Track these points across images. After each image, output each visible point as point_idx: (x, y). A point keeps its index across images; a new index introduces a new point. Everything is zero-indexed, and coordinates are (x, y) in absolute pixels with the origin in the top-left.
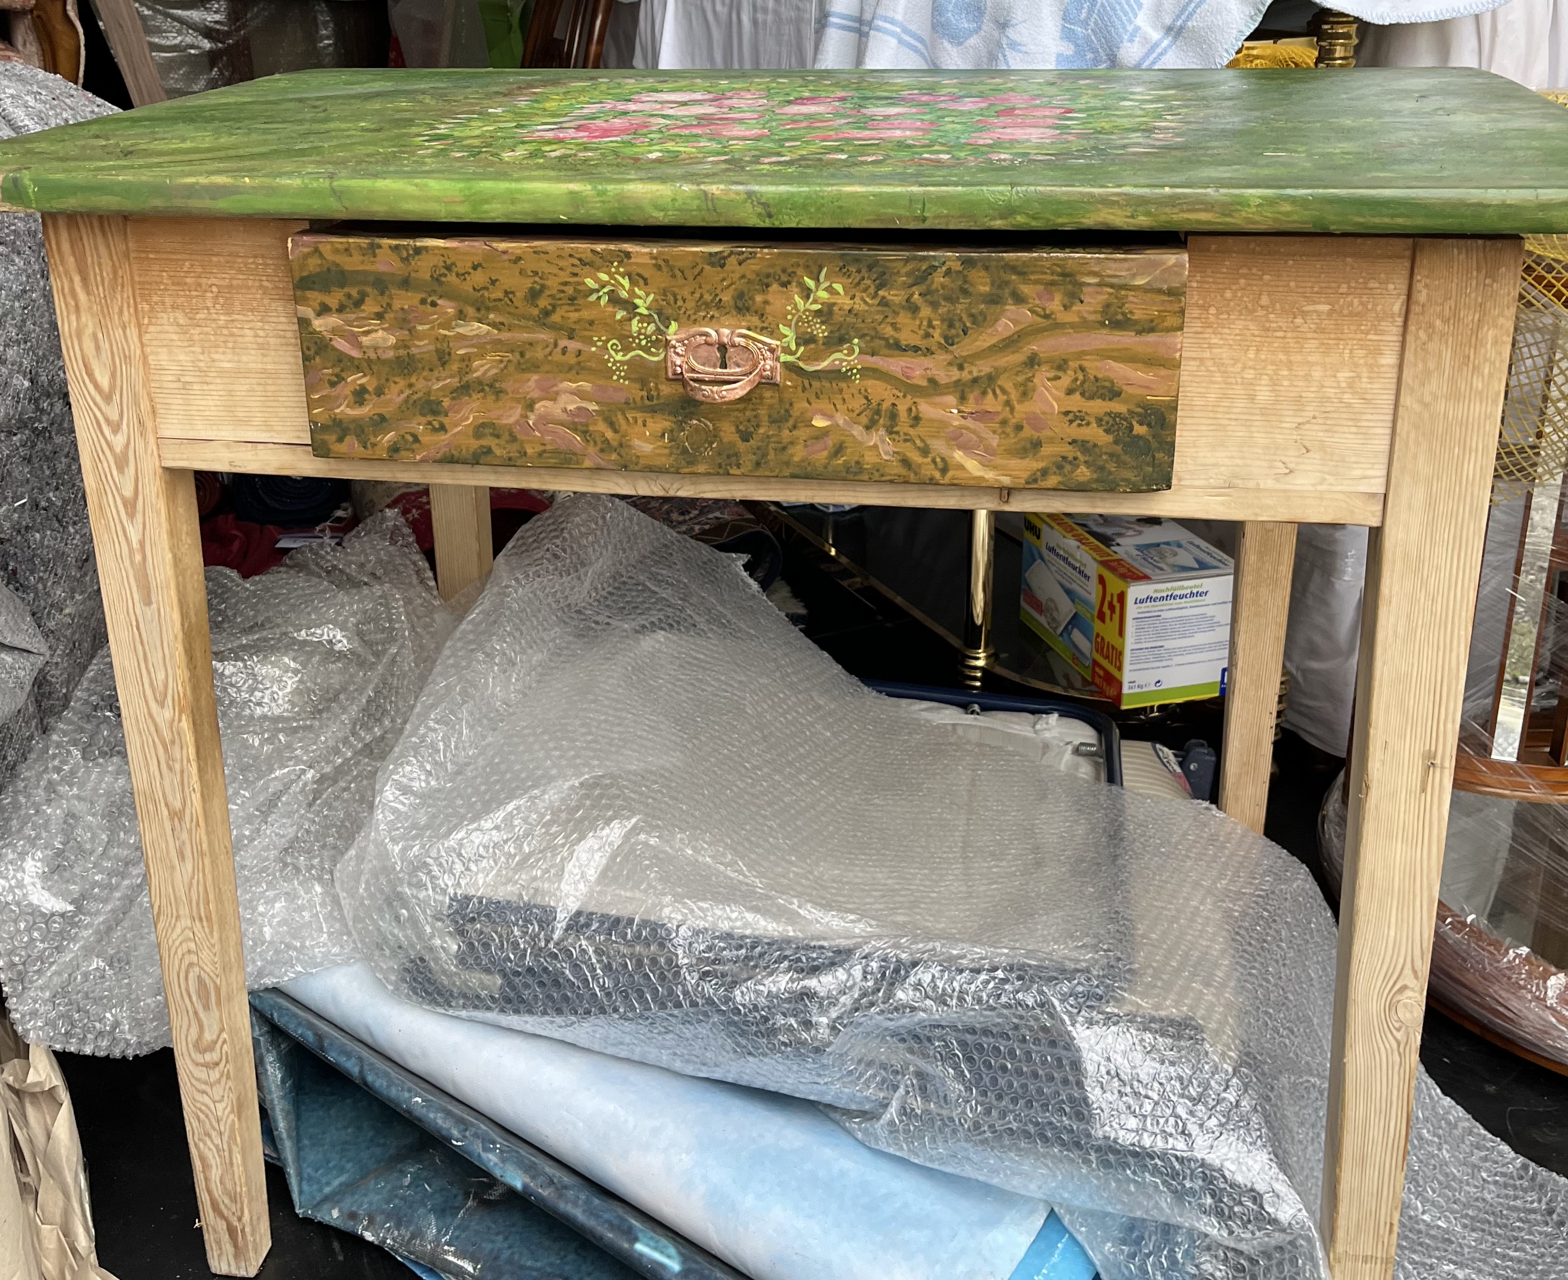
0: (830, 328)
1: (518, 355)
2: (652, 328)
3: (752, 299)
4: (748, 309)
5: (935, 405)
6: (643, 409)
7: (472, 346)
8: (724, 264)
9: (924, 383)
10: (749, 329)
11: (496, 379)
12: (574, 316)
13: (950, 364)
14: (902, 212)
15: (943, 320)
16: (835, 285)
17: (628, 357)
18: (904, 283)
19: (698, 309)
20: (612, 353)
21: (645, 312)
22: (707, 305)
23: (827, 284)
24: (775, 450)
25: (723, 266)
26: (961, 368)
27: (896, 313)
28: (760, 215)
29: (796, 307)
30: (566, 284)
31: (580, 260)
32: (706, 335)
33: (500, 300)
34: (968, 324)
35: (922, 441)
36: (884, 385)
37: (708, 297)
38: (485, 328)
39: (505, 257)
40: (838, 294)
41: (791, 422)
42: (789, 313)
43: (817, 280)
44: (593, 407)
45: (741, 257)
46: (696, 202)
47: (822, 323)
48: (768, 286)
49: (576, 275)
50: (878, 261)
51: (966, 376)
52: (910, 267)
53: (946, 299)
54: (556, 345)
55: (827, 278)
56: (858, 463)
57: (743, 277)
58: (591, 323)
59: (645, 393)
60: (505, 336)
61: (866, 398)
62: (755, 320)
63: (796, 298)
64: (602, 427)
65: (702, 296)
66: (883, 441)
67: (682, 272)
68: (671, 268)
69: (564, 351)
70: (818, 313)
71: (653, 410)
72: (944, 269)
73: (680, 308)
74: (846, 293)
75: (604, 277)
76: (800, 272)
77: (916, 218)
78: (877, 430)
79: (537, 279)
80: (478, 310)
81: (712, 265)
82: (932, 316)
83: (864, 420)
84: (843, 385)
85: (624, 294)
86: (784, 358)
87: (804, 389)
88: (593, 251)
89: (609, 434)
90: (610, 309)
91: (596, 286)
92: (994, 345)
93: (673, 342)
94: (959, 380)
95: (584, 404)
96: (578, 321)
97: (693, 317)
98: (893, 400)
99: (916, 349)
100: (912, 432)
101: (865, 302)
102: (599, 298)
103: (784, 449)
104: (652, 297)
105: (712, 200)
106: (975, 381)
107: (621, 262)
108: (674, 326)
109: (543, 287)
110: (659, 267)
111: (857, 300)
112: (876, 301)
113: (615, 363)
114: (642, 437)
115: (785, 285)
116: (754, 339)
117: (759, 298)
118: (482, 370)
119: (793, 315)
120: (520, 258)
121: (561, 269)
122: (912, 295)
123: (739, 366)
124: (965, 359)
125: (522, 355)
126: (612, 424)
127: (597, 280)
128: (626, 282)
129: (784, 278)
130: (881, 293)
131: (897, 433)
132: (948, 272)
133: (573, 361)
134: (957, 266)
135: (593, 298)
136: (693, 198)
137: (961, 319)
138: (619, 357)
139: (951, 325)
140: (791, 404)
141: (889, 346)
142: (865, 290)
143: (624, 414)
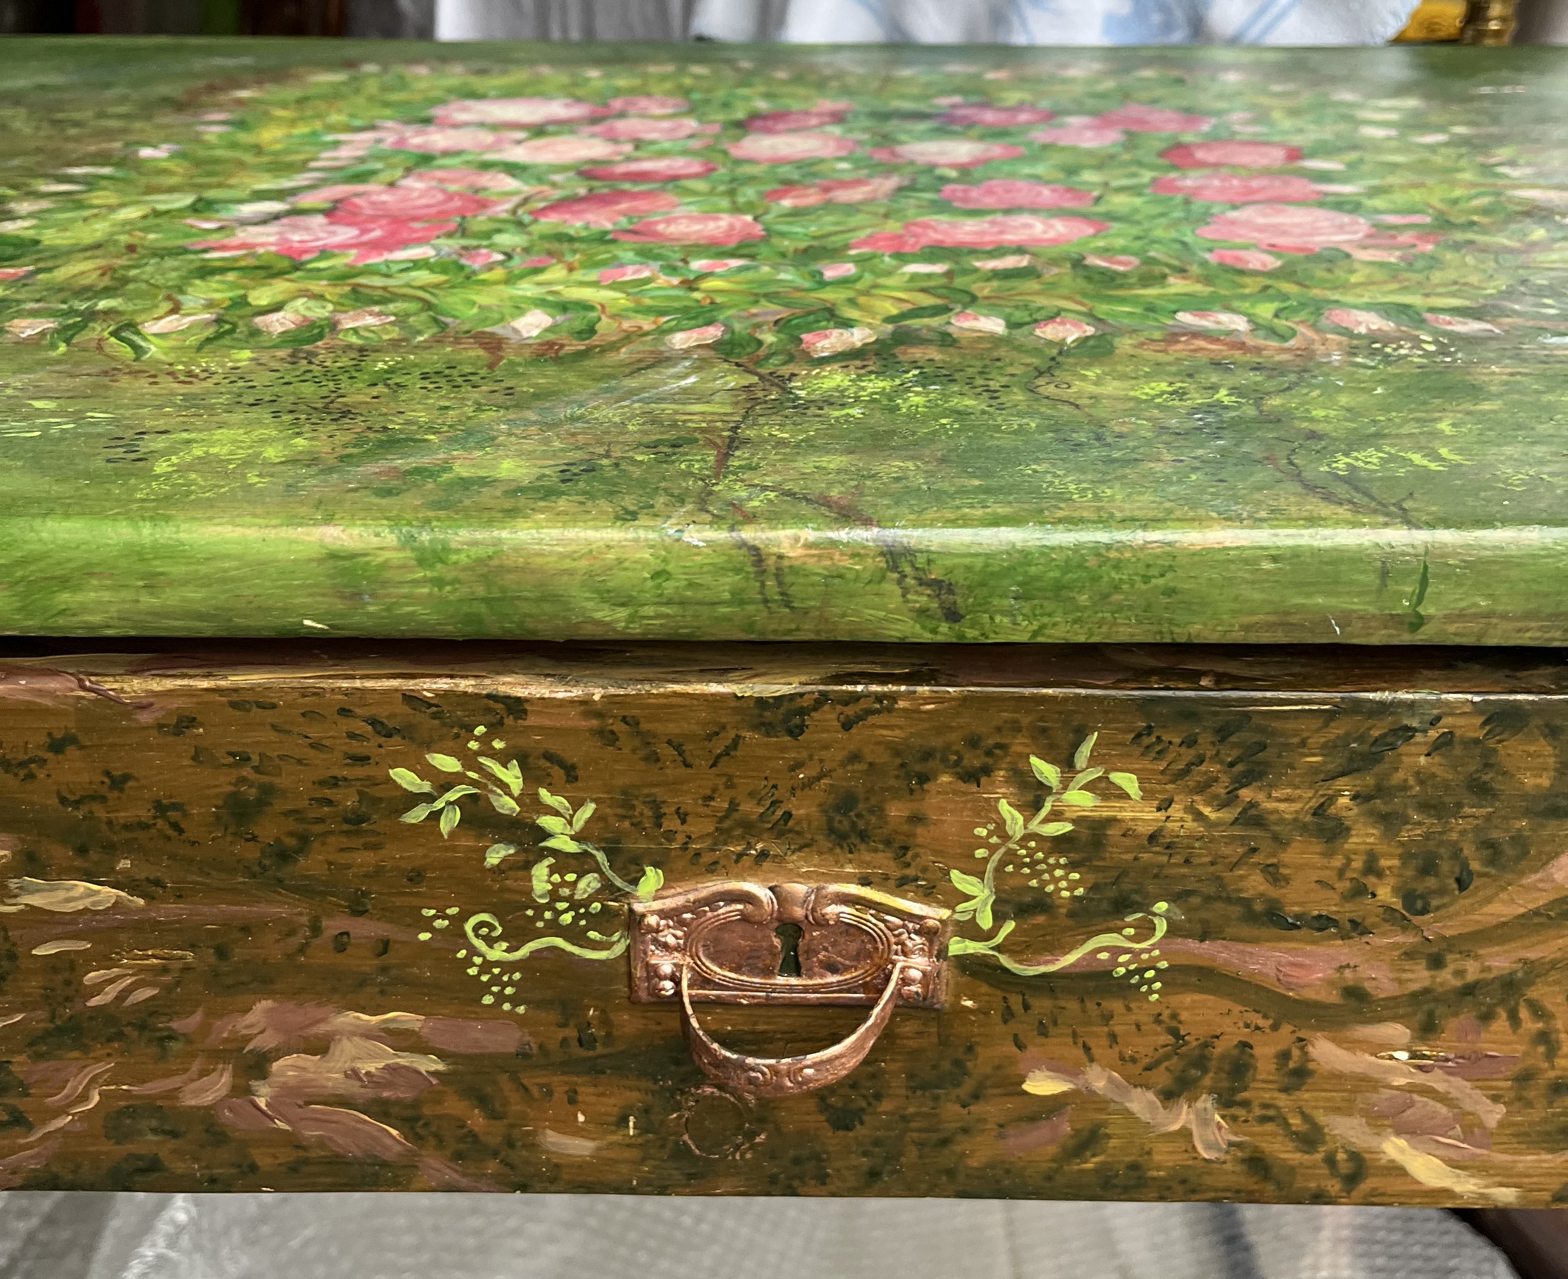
0: (1091, 878)
1: (210, 956)
2: (589, 884)
3: (879, 811)
4: (864, 836)
5: (1353, 1045)
6: (568, 1066)
7: (76, 936)
8: (801, 728)
9: (1334, 997)
10: (865, 881)
11: (151, 1009)
12: (365, 859)
13: (1410, 955)
14: (1356, 604)
15: (1406, 857)
16: (1117, 778)
17: (524, 952)
18: (1314, 770)
19: (723, 835)
20: (479, 944)
21: (572, 847)
22: (749, 829)
23: (1096, 773)
24: (921, 1145)
25: (796, 732)
26: (1436, 962)
27: (1280, 842)
28: (923, 612)
29: (1001, 829)
30: (334, 782)
31: (373, 722)
32: (747, 898)
33: (143, 826)
34: (1475, 866)
35: (1306, 1118)
36: (1226, 1004)
37: (750, 809)
38: (107, 894)
39: (145, 718)
40: (1126, 796)
41: (968, 1085)
42: (983, 843)
43: (1067, 765)
44: (429, 1064)
45: (850, 710)
46: (730, 580)
47: (1072, 866)
48: (924, 779)
49: (363, 759)
50: (1248, 716)
51: (1446, 978)
52: (1337, 730)
53: (1425, 806)
54: (316, 929)
55: (1094, 760)
56: (1134, 1167)
57: (855, 757)
58: (416, 876)
59: (571, 1033)
60: (167, 911)
61: (1174, 1032)
62: (883, 862)
63: (1004, 807)
64: (455, 1106)
65: (734, 806)
66: (1205, 1122)
67: (678, 748)
68: (647, 739)
69: (341, 943)
70: (1059, 844)
71: (594, 1069)
72: (1433, 734)
73: (670, 835)
74: (1147, 794)
75: (447, 763)
76: (1018, 744)
77: (1395, 620)
78: (1192, 1101)
79: (247, 772)
80: (82, 850)
81: (767, 728)
82: (1381, 848)
83: (1162, 1077)
84: (1116, 1005)
85: (507, 805)
86: (957, 946)
87: (1008, 1015)
88: (410, 698)
89: (477, 1120)
90: (467, 842)
91: (426, 787)
92: (1536, 913)
93: (652, 920)
94: (1426, 991)
95: (405, 1060)
96: (378, 872)
97: (706, 859)
98: (1244, 1034)
99: (1323, 923)
100: (1283, 1100)
101: (1199, 816)
102: (435, 816)
103: (945, 1142)
104: (588, 810)
105: (779, 574)
106: (1469, 990)
107: (495, 729)
108: (652, 878)
109: (268, 791)
110: (608, 737)
111: (1176, 811)
112: (1227, 815)
113: (487, 966)
114: (568, 1127)
115: (973, 776)
116: (880, 909)
117: (896, 811)
118: (111, 993)
119: (993, 849)
120: (192, 722)
121: (316, 746)
122: (1332, 799)
123: (834, 969)
124: (1451, 944)
125: (222, 953)
126: (482, 1101)
127: (427, 772)
128: (512, 776)
129: (974, 760)
130: (1246, 794)
131: (1246, 1104)
132: (1445, 742)
133: (369, 965)
134: (1471, 727)
135: (417, 815)
136: (719, 570)
137: (1456, 854)
138: (498, 953)
139: (1428, 868)
140: (970, 1049)
141: (1251, 917)
142: (1202, 788)
143: (514, 1077)
